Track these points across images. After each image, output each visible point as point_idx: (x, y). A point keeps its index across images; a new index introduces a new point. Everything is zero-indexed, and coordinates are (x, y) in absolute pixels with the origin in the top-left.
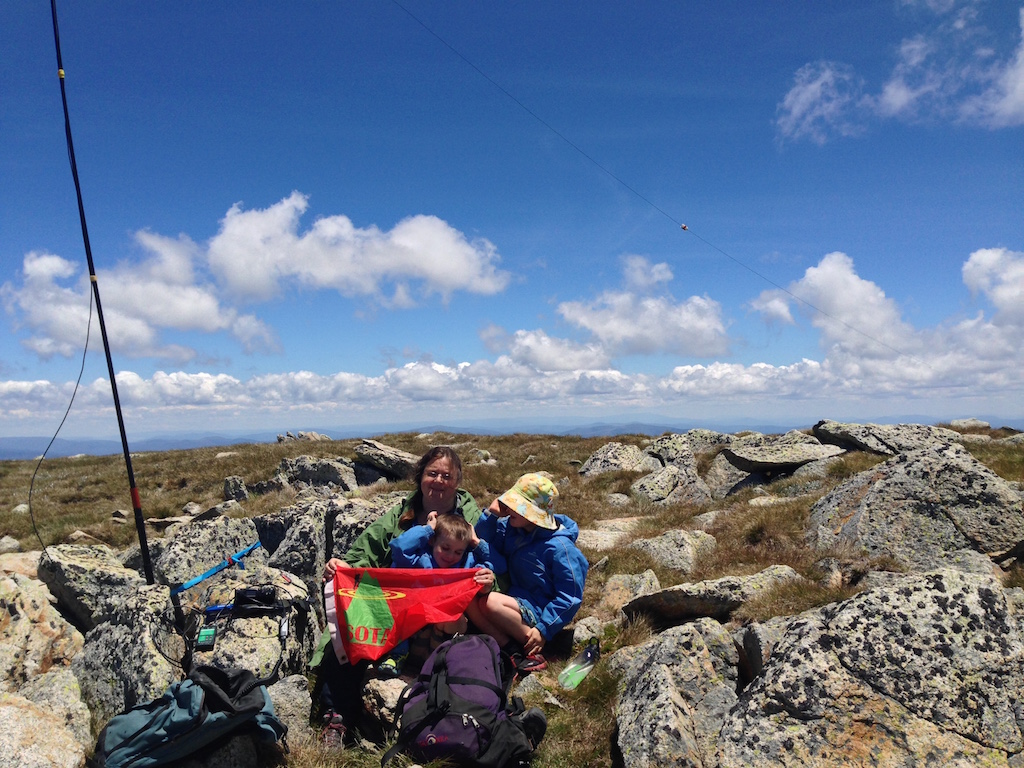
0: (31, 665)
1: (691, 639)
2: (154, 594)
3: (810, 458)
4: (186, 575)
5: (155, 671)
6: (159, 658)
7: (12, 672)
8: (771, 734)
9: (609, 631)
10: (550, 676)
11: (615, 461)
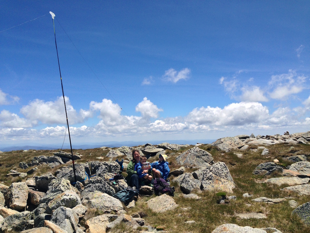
3: (159, 151)
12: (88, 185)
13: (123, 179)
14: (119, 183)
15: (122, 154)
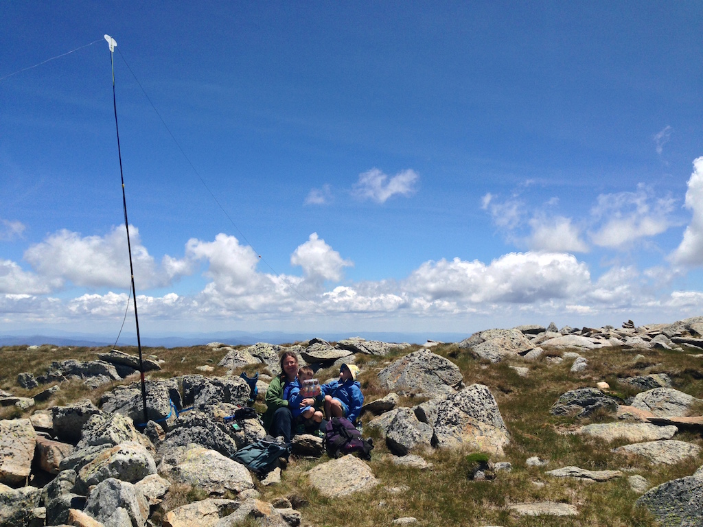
3: (339, 356)
8: (449, 430)
12: (174, 431)
13: (255, 417)
14: (247, 428)
15: (256, 361)
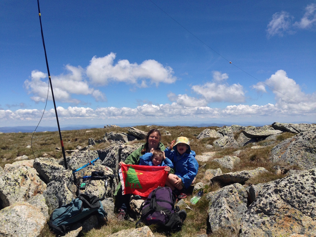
0: (31, 193)
1: (233, 190)
2: (68, 172)
3: (271, 134)
4: (77, 167)
5: (68, 196)
6: (69, 192)
7: (25, 195)
8: (258, 219)
9: (206, 187)
10: (188, 200)
11: (208, 134)
